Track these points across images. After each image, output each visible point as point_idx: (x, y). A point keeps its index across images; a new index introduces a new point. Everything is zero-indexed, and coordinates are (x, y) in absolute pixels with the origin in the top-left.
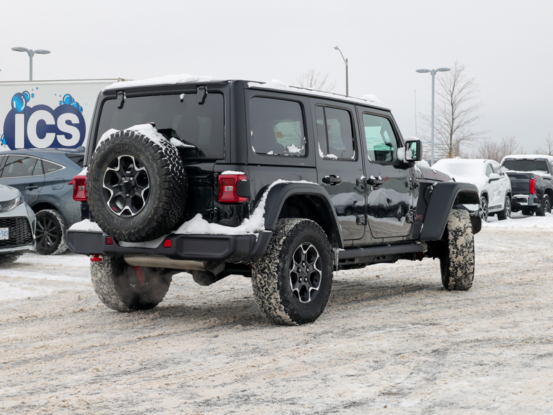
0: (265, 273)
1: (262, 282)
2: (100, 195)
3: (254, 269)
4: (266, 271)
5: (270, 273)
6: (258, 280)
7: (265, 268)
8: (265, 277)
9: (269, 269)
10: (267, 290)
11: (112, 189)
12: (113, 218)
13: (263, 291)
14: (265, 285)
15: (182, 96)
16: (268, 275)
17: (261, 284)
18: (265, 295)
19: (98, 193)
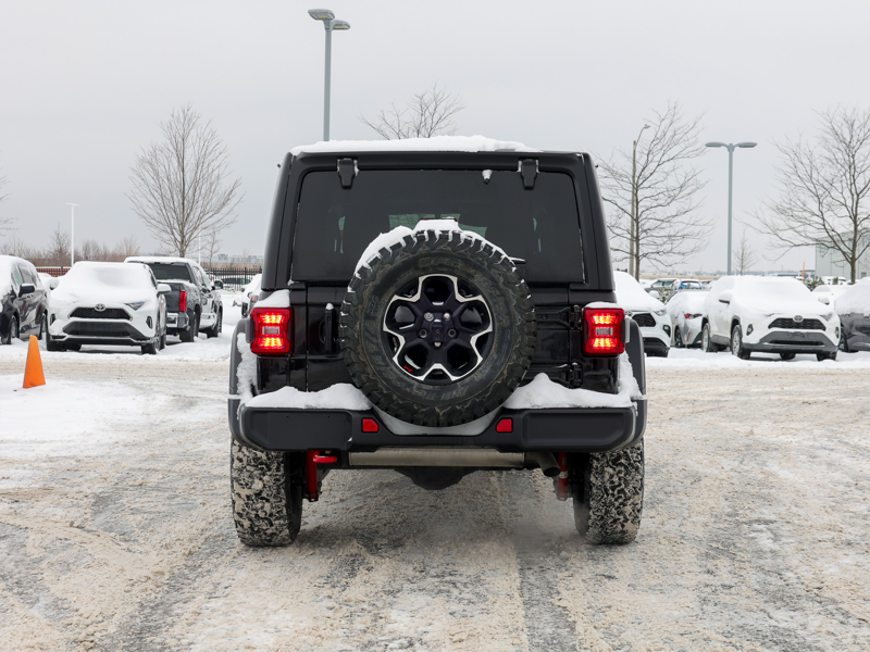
0: (621, 464)
1: (616, 479)
2: (377, 345)
3: (598, 460)
4: (623, 461)
5: (630, 464)
6: (607, 477)
7: (619, 457)
8: (620, 472)
9: (628, 458)
10: (622, 491)
11: (401, 333)
12: (410, 385)
13: (613, 495)
14: (620, 485)
15: (487, 174)
16: (626, 467)
17: (612, 482)
18: (616, 500)
19: (375, 341)
